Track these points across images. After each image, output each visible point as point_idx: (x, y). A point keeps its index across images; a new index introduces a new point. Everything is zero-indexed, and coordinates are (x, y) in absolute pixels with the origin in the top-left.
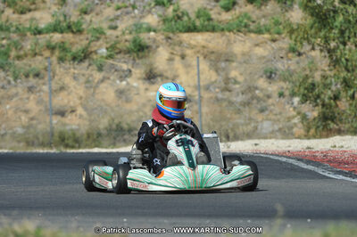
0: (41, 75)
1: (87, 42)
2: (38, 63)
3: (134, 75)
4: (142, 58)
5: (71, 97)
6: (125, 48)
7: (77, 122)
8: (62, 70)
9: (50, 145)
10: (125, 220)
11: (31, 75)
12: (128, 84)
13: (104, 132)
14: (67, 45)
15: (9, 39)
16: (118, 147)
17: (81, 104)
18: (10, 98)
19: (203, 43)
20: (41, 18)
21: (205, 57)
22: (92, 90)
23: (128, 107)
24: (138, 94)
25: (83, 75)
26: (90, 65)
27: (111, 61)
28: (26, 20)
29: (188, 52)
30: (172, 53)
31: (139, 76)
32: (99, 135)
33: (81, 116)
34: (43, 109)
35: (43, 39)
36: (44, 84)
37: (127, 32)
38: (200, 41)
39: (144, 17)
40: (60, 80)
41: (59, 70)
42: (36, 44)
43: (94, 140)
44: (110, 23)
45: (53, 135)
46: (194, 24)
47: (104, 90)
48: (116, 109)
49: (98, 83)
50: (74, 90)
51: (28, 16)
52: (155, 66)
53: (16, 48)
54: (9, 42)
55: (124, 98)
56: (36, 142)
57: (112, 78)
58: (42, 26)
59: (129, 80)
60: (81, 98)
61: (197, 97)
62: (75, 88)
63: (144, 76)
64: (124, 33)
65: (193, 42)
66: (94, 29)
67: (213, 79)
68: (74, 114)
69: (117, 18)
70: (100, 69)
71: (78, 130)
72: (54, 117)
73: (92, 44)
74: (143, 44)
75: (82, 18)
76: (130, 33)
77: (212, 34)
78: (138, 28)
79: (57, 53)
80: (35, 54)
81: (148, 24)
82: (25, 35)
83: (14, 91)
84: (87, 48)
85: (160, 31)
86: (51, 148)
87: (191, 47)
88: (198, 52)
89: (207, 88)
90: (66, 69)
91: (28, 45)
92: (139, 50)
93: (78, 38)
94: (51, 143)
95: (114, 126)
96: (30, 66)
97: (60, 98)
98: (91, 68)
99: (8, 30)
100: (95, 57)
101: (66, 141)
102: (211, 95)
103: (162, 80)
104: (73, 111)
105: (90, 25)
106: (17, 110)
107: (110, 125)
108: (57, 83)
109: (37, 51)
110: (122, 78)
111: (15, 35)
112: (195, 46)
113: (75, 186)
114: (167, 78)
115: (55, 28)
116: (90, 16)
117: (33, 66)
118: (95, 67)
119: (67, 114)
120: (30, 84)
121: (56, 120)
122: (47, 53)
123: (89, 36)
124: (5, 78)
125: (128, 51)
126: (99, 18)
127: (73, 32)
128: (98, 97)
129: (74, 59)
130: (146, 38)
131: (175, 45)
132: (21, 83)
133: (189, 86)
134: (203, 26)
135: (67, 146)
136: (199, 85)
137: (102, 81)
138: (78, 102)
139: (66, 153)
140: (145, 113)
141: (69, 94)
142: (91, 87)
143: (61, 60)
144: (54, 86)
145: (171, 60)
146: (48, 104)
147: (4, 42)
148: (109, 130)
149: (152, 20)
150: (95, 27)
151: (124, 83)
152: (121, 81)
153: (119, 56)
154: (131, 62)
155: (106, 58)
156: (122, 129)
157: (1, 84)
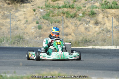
0: (60, 22)
2: (59, 18)
3: (91, 23)
4: (94, 17)
5: (70, 30)
6: (88, 14)
7: (72, 38)
8: (67, 21)
10: (87, 71)
11: (57, 22)
12: (89, 25)
13: (80, 41)
14: (69, 12)
15: (50, 10)
16: (85, 47)
17: (73, 32)
19: (114, 12)
20: (61, 3)
21: (115, 17)
22: (77, 27)
23: (89, 33)
24: (92, 29)
25: (74, 22)
26: (76, 19)
27: (83, 18)
28: (56, 4)
29: (109, 15)
30: (104, 16)
31: (93, 23)
32: (79, 42)
33: (73, 36)
35: (61, 10)
36: (61, 25)
37: (89, 8)
38: (113, 12)
39: (95, 3)
40: (66, 24)
41: (66, 21)
42: (59, 12)
43: (77, 44)
44: (83, 5)
46: (111, 6)
47: (81, 27)
48: (84, 34)
51: (56, 2)
52: (98, 20)
53: (52, 13)
54: (50, 11)
55: (87, 30)
57: (84, 23)
58: (61, 6)
59: (89, 24)
60: (73, 30)
61: (112, 31)
62: (71, 26)
63: (94, 23)
64: (88, 9)
65: (111, 12)
66: (78, 7)
67: (118, 25)
68: (71, 35)
69: (86, 4)
70: (80, 20)
71: (72, 40)
72: (64, 36)
73: (77, 12)
74: (94, 12)
75: (74, 3)
76: (90, 9)
77: (117, 10)
78: (93, 7)
79: (66, 15)
80: (58, 15)
81: (96, 6)
82: (55, 9)
83: (51, 27)
84: (75, 13)
85: (100, 8)
87: (110, 14)
88: (113, 15)
89: (115, 27)
90: (68, 20)
91: (56, 12)
92: (93, 14)
93: (72, 10)
95: (84, 40)
96: (56, 19)
97: (66, 30)
98: (76, 20)
99: (49, 7)
100: (78, 16)
102: (116, 30)
103: (100, 24)
104: (70, 34)
105: (76, 6)
107: (83, 39)
109: (59, 14)
110: (87, 24)
111: (52, 9)
112: (112, 13)
114: (102, 24)
115: (65, 7)
116: (77, 3)
118: (78, 20)
119: (68, 35)
120: (56, 25)
122: (62, 15)
123: (76, 9)
124: (48, 23)
125: (89, 15)
126: (80, 3)
127: (71, 8)
128: (79, 30)
129: (71, 17)
130: (95, 10)
131: (105, 13)
132: (53, 24)
133: (109, 27)
134: (114, 7)
136: (113, 27)
137: (80, 24)
138: (72, 31)
140: (94, 35)
141: (69, 29)
142: (76, 26)
143: (67, 17)
144: (64, 26)
145: (103, 18)
146: (62, 32)
147: (48, 11)
148: (82, 41)
149: (97, 4)
150: (78, 6)
151: (88, 25)
152: (87, 25)
153: (86, 16)
154: (90, 18)
155: (82, 17)
156: (86, 41)
157: (47, 25)
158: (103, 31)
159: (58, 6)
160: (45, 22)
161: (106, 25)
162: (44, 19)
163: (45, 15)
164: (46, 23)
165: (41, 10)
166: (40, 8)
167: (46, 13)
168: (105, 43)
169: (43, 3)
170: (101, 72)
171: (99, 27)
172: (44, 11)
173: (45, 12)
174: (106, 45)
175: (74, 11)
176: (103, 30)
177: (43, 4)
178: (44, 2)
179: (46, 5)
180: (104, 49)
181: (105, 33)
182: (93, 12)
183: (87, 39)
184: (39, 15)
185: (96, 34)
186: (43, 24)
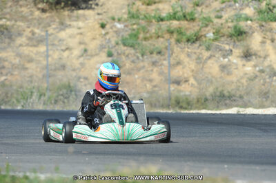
0: (162, 53)
1: (199, 28)
2: (160, 43)
3: (234, 54)
4: (241, 40)
5: (185, 70)
6: (227, 33)
7: (190, 89)
8: (179, 49)
9: (168, 107)
10: (226, 166)
11: (155, 53)
12: (229, 60)
13: (209, 98)
14: (183, 30)
15: (138, 24)
16: (221, 110)
17: (193, 75)
18: (139, 70)
20: (164, 9)
22: (201, 65)
23: (229, 78)
24: (237, 68)
25: (195, 53)
26: (200, 45)
27: (216, 43)
28: (153, 10)
30: (265, 38)
31: (238, 54)
32: (206, 100)
33: (192, 84)
34: (164, 79)
35: (164, 25)
36: (165, 60)
37: (230, 20)
39: (243, 9)
40: (177, 56)
41: (176, 49)
42: (159, 29)
43: (202, 104)
44: (216, 14)
45: (170, 99)
47: (211, 65)
48: (219, 80)
49: (206, 59)
50: (188, 65)
51: (153, 7)
52: (251, 47)
53: (144, 32)
54: (138, 27)
55: (226, 72)
56: (157, 104)
57: (217, 56)
58: (164, 15)
59: (230, 57)
60: (193, 71)
62: (188, 63)
63: (242, 54)
64: (227, 21)
66: (204, 18)
68: (187, 83)
69: (222, 9)
70: (208, 49)
71: (190, 95)
72: (171, 86)
73: (202, 29)
74: (242, 30)
75: (195, 10)
76: (232, 22)
78: (238, 18)
79: (175, 35)
80: (159, 37)
81: (246, 14)
82: (151, 22)
83: (141, 64)
84: (198, 32)
85: (255, 20)
86: (169, 109)
90: (181, 48)
91: (153, 30)
92: (239, 35)
93: (192, 24)
94: (169, 105)
95: (218, 94)
96: (154, 45)
97: (177, 71)
98: (201, 48)
99: (138, 17)
100: (204, 39)
101: (181, 104)
103: (256, 58)
104: (186, 81)
105: (200, 15)
106: (144, 79)
107: (215, 93)
108: (174, 59)
109: (160, 34)
110: (224, 56)
111: (143, 22)
113: (187, 139)
114: (260, 57)
115: (174, 17)
116: (201, 8)
117: (157, 46)
118: (204, 47)
119: (181, 83)
120: (154, 60)
121: (173, 87)
122: (167, 36)
123: (200, 23)
124: (135, 55)
125: (231, 36)
126: (208, 9)
127: (187, 20)
128: (207, 70)
129: (188, 40)
130: (243, 25)
131: (267, 31)
132: (147, 58)
135: (181, 108)
137: (210, 58)
138: (191, 74)
139: (181, 113)
140: (243, 84)
141: (183, 68)
142: (201, 62)
143: (178, 41)
144: (173, 62)
145: (263, 43)
146: (167, 75)
147: (135, 27)
148: (214, 96)
149: (249, 11)
150: (205, 16)
151: (226, 60)
152: (224, 58)
153: (223, 39)
154: (232, 43)
155: (213, 40)
156: (224, 96)
157: (132, 59)
158: (263, 74)
159: (157, 16)
160: (127, 52)
161: (269, 59)
162: (125, 45)
163: (128, 37)
164: (130, 56)
165: (119, 26)
166: (117, 20)
167: (130, 32)
168: (267, 100)
169: (122, 9)
170: (258, 168)
171: (252, 63)
172: (126, 26)
173: (126, 29)
174: (269, 107)
175: (194, 26)
176: (262, 71)
177: (124, 11)
178: (126, 7)
179: (129, 13)
180: (265, 115)
181: (267, 77)
182: (239, 29)
183: (226, 93)
184: (113, 37)
185: (247, 81)
186: (123, 58)
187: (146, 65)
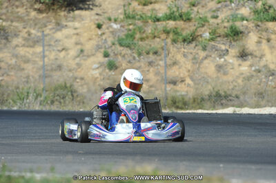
0: (159, 53)
1: (195, 28)
2: (157, 44)
3: (230, 54)
4: (237, 40)
5: (181, 70)
6: (223, 33)
7: (186, 89)
8: (175, 49)
9: (165, 107)
10: (221, 165)
11: (151, 53)
14: (179, 31)
15: (135, 25)
16: (217, 109)
17: (189, 76)
20: (160, 9)
22: (198, 65)
23: (225, 78)
24: (232, 68)
25: (191, 53)
26: (196, 45)
27: (213, 43)
28: (148, 10)
29: (273, 37)
30: (260, 38)
31: (234, 54)
32: (203, 99)
33: (189, 85)
34: (160, 79)
35: (160, 25)
36: (161, 60)
37: (226, 20)
39: (239, 9)
40: (173, 57)
41: (173, 49)
42: (155, 29)
43: (199, 104)
44: (212, 14)
45: (167, 99)
47: (207, 65)
48: (215, 80)
49: (202, 59)
50: (184, 65)
51: (150, 7)
52: (247, 47)
53: (140, 32)
54: (135, 27)
55: (222, 71)
57: (213, 56)
58: (160, 15)
59: (226, 57)
60: (189, 71)
62: (185, 63)
63: (238, 54)
64: (223, 22)
66: (201, 18)
68: (183, 83)
69: (218, 10)
70: (204, 49)
71: (186, 95)
72: (168, 86)
73: (198, 30)
74: (238, 30)
75: (191, 9)
76: (228, 21)
78: (234, 18)
79: (171, 35)
80: (155, 37)
81: (242, 14)
82: (147, 22)
83: (137, 65)
84: (194, 32)
85: (251, 20)
86: (165, 109)
87: (275, 33)
90: (178, 48)
91: (149, 30)
92: (235, 35)
93: (188, 25)
94: (165, 105)
95: (214, 93)
96: (150, 46)
97: (173, 71)
98: (197, 48)
99: (133, 18)
100: (200, 39)
101: (177, 104)
103: (252, 58)
104: (182, 81)
105: (197, 15)
107: (211, 93)
108: (170, 59)
109: (156, 34)
110: (221, 56)
111: (139, 22)
114: (256, 57)
115: (170, 17)
116: (197, 8)
117: (153, 46)
118: (200, 47)
119: (178, 83)
120: (150, 60)
121: (169, 87)
122: (164, 36)
123: (196, 23)
124: (131, 55)
125: (227, 36)
126: (204, 9)
127: (183, 20)
128: (203, 70)
129: (184, 40)
130: (239, 25)
131: (262, 31)
132: (143, 59)
133: (273, 63)
135: (177, 108)
137: (206, 58)
138: (187, 74)
139: (177, 113)
140: (238, 84)
141: (180, 68)
142: (197, 63)
143: (174, 41)
144: (169, 62)
145: (259, 42)
146: (164, 75)
147: (131, 27)
148: (210, 96)
149: (245, 11)
150: (201, 16)
151: (223, 60)
152: (220, 58)
153: (219, 39)
154: (228, 43)
155: (209, 40)
156: (220, 96)
157: (128, 59)
158: (259, 74)
159: (153, 16)
160: (123, 52)
161: (264, 59)
162: (121, 45)
163: (124, 37)
164: (126, 56)
165: (115, 26)
166: (113, 21)
167: (126, 32)
168: (262, 100)
169: (118, 9)
170: (253, 167)
171: (248, 63)
172: (122, 26)
173: (122, 29)
174: (266, 106)
176: (258, 71)
177: (120, 11)
178: (122, 7)
179: (125, 14)
180: (261, 115)
181: (263, 77)
182: (235, 29)
183: (222, 93)
184: (109, 37)
185: (242, 81)
186: (120, 58)
187: (143, 65)
